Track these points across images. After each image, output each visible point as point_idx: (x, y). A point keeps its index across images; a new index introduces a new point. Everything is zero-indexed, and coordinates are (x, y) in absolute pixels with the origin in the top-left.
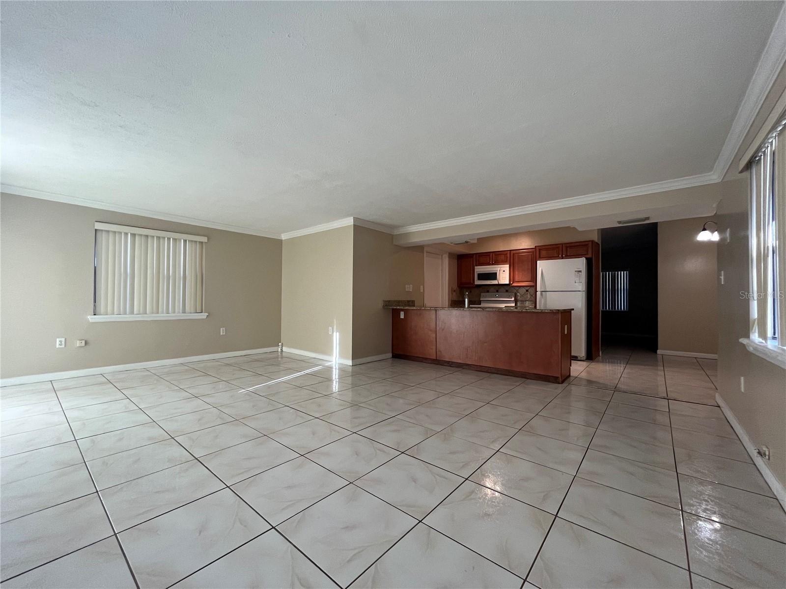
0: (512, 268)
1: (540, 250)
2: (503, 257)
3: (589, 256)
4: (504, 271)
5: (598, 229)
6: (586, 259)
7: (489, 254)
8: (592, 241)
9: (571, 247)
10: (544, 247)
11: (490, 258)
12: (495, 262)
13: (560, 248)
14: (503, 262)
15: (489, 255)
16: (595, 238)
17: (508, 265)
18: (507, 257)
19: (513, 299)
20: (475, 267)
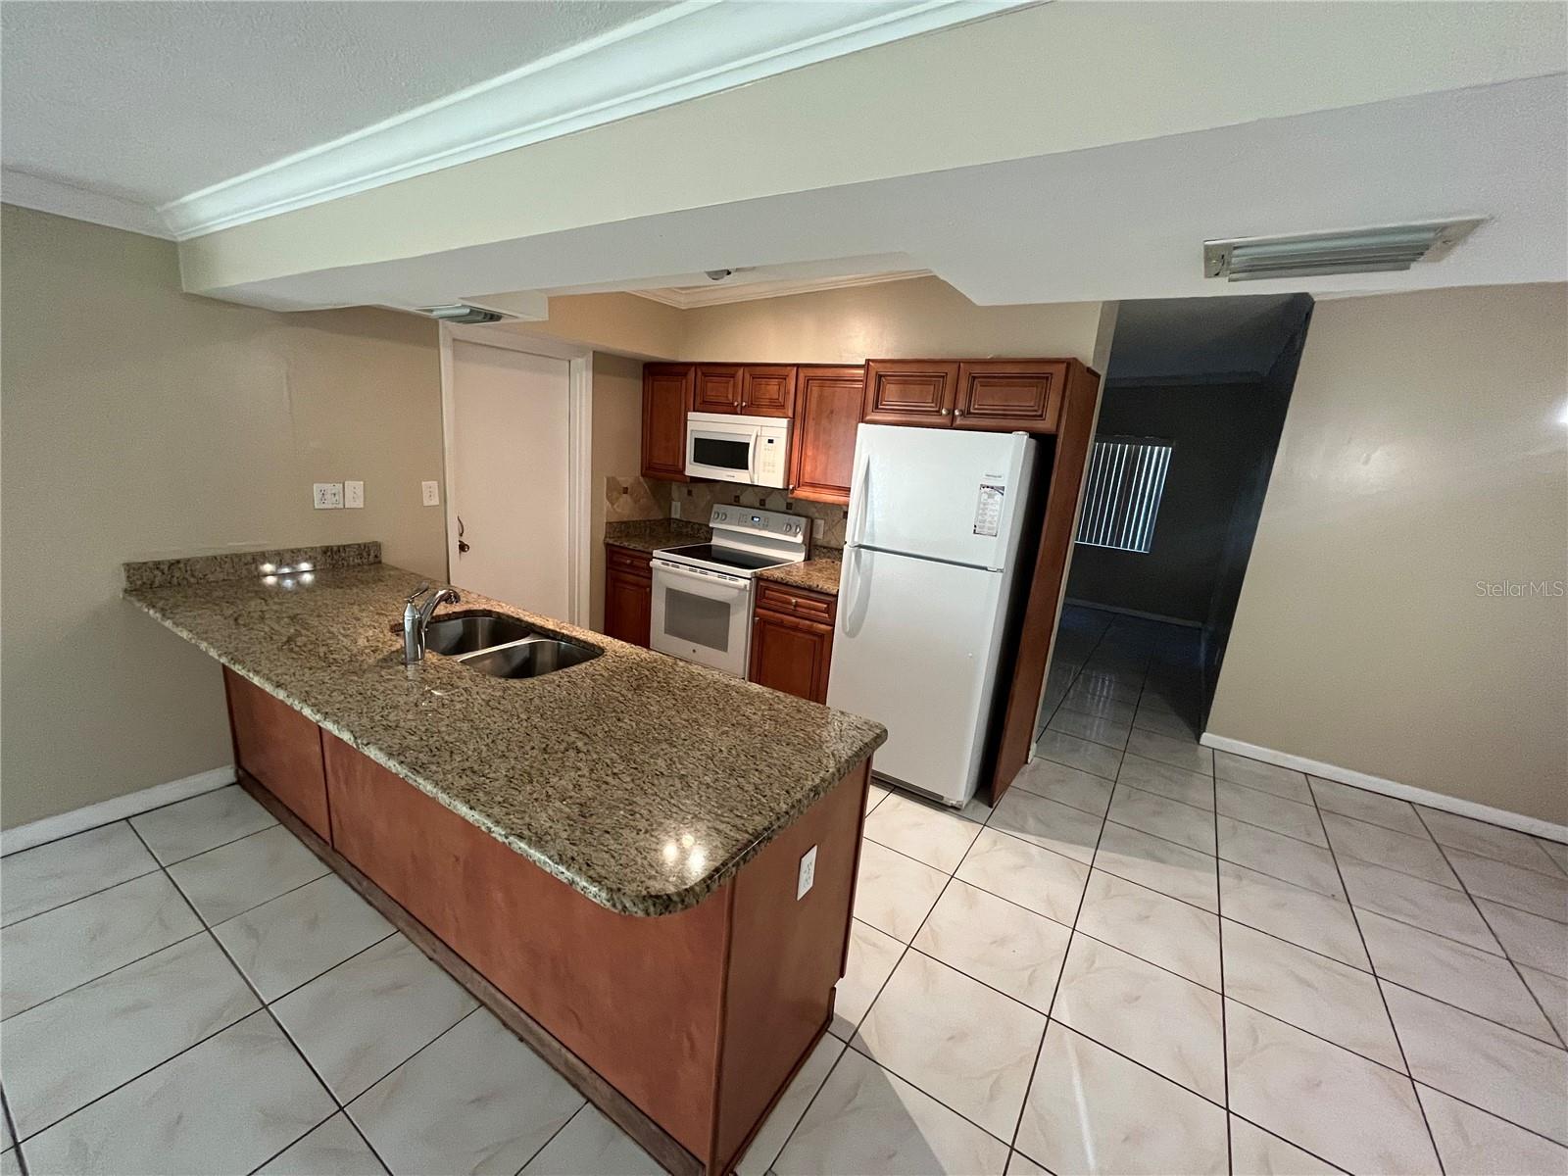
0: (797, 432)
1: (880, 377)
2: (772, 389)
3: (1046, 425)
4: (771, 441)
5: (1105, 303)
6: (1033, 435)
7: (731, 371)
8: (1071, 364)
9: (989, 380)
10: (898, 369)
11: (735, 386)
12: (751, 404)
13: (950, 379)
14: (774, 408)
15: (733, 376)
16: (1085, 344)
17: (784, 422)
18: (787, 393)
19: (799, 539)
20: (691, 415)
